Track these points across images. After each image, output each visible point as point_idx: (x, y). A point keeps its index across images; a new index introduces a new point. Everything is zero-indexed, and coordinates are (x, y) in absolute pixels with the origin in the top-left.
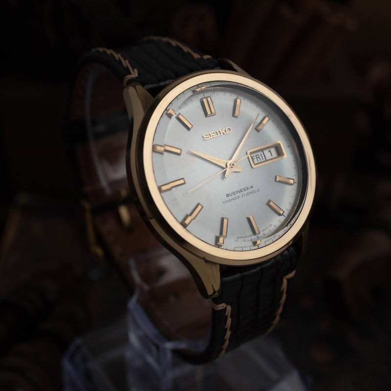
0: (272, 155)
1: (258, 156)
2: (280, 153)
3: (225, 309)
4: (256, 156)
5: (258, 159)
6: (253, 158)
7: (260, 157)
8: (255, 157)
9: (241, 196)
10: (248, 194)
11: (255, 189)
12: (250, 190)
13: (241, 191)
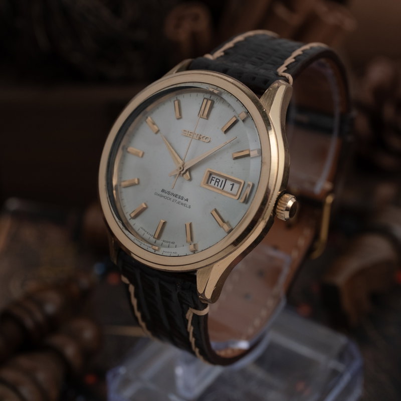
0: (231, 190)
1: (218, 181)
4: (217, 179)
5: (217, 183)
6: (213, 179)
7: (220, 183)
8: (215, 180)
9: (172, 200)
10: (179, 203)
11: (188, 203)
12: (183, 201)
13: (176, 196)
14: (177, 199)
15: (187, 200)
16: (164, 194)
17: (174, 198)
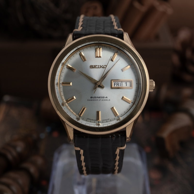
0: (126, 85)
2: (131, 86)
3: (80, 151)
4: (117, 83)
5: (118, 85)
6: (115, 84)
7: (119, 85)
8: (116, 84)
9: (98, 100)
10: (103, 100)
11: (108, 99)
12: (105, 99)
13: (100, 97)
14: (101, 99)
15: (107, 97)
16: (92, 99)
17: (99, 99)
